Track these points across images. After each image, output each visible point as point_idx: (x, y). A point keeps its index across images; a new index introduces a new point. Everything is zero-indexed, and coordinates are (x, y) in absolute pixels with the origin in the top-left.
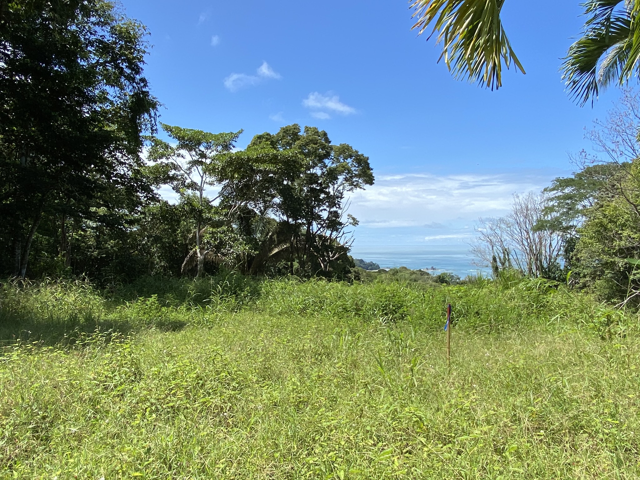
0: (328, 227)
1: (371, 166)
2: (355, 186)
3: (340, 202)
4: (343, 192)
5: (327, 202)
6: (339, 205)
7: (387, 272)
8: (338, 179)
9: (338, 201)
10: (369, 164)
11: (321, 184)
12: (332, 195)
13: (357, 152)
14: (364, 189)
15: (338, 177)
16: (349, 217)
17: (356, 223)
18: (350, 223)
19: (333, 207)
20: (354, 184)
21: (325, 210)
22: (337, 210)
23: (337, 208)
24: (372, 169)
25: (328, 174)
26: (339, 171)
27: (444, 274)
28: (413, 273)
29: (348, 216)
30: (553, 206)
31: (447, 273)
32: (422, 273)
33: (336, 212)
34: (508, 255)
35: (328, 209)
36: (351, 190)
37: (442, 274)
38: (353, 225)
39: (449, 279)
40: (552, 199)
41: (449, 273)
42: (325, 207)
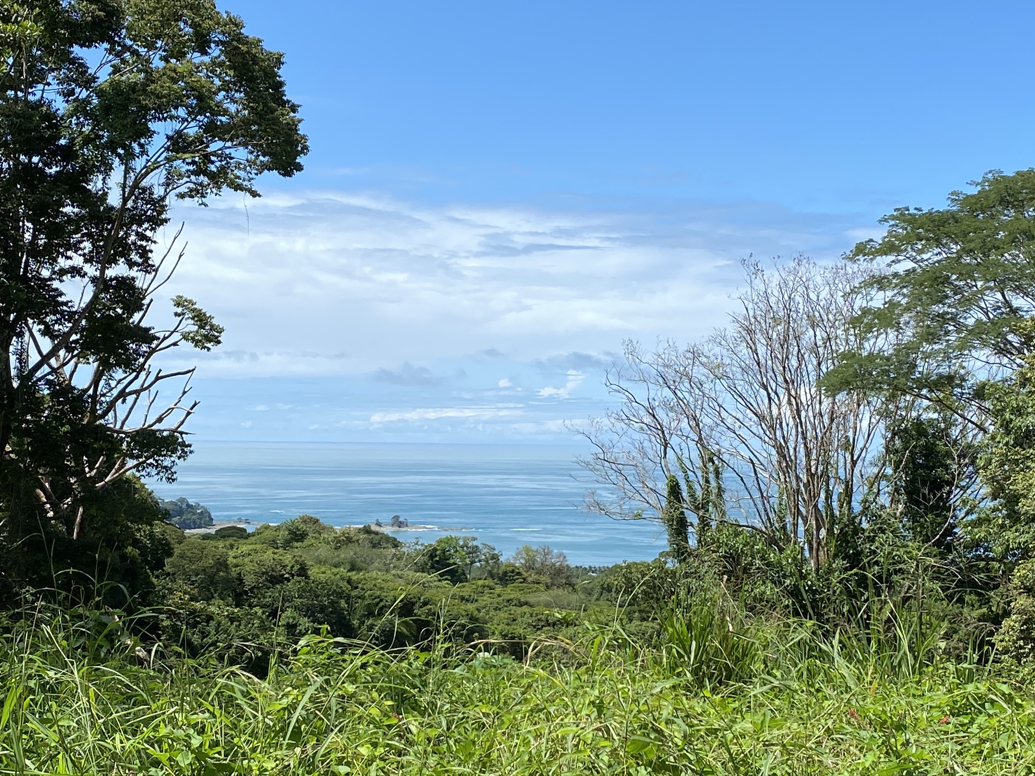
0: (88, 347)
1: (290, 94)
2: (212, 176)
3: (148, 239)
4: (163, 199)
5: (89, 236)
6: (144, 253)
7: (249, 535)
8: (149, 133)
9: (143, 237)
10: (281, 84)
11: (68, 153)
12: (112, 208)
13: (236, 25)
14: (254, 194)
15: (152, 126)
16: (179, 310)
17: (208, 338)
18: (185, 337)
19: (113, 261)
20: (213, 168)
21: (76, 271)
22: (134, 273)
23: (131, 264)
24: (294, 109)
25: (106, 109)
26: (159, 97)
27: (448, 540)
28: (348, 540)
29: (178, 305)
30: (892, 304)
31: (457, 540)
32: (377, 540)
33: (125, 284)
34: (717, 473)
35: (91, 270)
36: (197, 192)
37: (440, 541)
38: (197, 343)
39: (463, 559)
40: (881, 282)
41: (465, 539)
42: (77, 260)
